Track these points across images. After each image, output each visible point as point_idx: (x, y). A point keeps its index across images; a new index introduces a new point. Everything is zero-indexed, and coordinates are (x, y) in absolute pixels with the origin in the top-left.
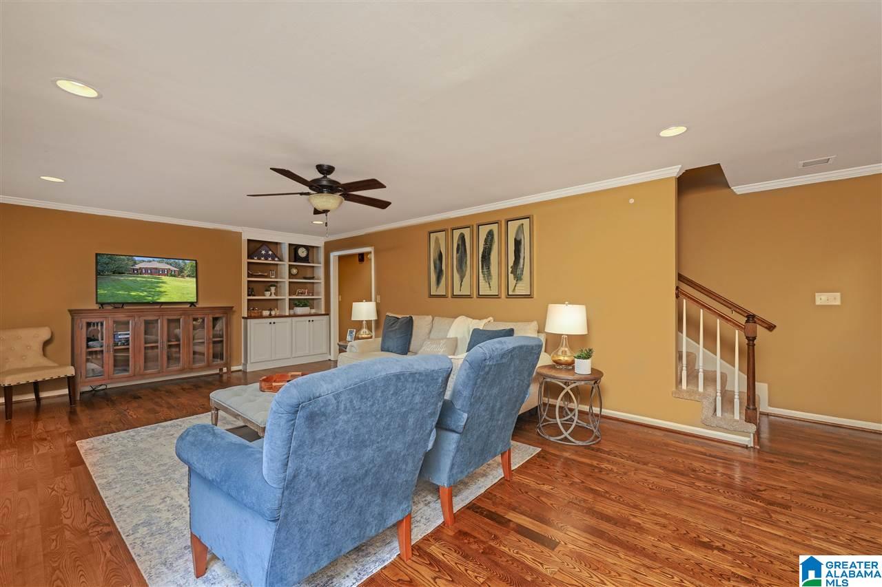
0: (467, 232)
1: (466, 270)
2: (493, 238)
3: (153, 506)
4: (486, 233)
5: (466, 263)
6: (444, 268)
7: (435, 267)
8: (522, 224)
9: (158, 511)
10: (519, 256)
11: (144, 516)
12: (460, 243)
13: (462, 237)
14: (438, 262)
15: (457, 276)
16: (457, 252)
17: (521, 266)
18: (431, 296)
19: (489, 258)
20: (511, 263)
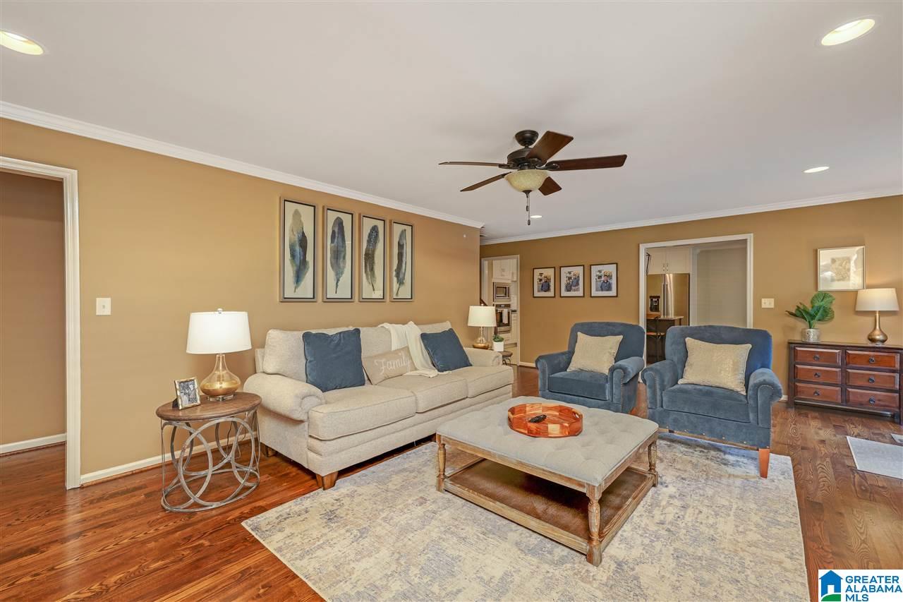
0: (347, 220)
1: (344, 267)
2: (377, 235)
3: (759, 533)
4: (370, 228)
5: (344, 258)
6: (309, 258)
7: (293, 256)
8: (405, 230)
9: (757, 525)
10: (402, 261)
11: (774, 530)
12: (336, 230)
13: (339, 223)
14: (298, 249)
15: (331, 273)
16: (332, 242)
17: (403, 271)
18: (286, 300)
19: (373, 257)
20: (395, 267)
